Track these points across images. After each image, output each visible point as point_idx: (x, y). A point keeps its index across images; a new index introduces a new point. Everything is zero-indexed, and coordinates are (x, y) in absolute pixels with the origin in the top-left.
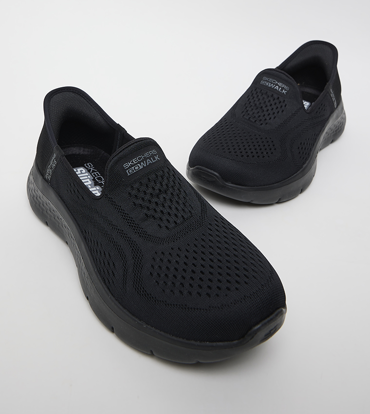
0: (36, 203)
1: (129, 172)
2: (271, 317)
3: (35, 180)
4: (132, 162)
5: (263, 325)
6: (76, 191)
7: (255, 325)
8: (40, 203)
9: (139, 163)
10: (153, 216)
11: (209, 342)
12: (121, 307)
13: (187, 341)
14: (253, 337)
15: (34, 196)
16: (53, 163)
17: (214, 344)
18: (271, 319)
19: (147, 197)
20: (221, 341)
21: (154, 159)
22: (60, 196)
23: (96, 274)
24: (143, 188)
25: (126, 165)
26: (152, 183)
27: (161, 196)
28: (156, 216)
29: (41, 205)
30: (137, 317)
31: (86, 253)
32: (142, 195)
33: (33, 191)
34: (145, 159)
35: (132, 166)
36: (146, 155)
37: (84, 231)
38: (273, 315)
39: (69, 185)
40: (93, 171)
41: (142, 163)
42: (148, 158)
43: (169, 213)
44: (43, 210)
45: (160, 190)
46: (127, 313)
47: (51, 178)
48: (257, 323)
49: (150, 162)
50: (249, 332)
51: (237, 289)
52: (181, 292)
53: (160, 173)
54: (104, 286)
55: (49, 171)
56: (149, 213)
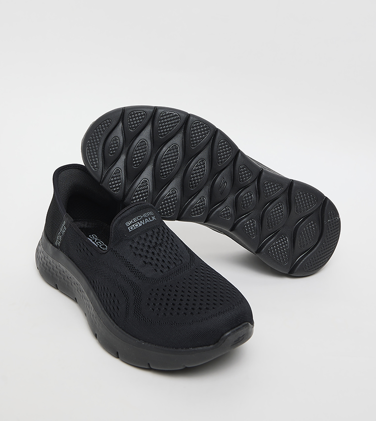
0: (46, 269)
1: (130, 229)
2: (239, 327)
3: (45, 248)
4: (133, 221)
5: (232, 332)
6: (85, 249)
7: (226, 333)
8: (50, 268)
9: (139, 221)
10: (150, 263)
11: (193, 347)
12: (124, 332)
13: (176, 350)
14: (224, 341)
15: (43, 263)
16: (63, 229)
17: (196, 349)
18: (239, 329)
19: (146, 248)
20: (201, 346)
21: (152, 219)
22: (69, 257)
23: (103, 311)
24: (142, 241)
25: (128, 224)
26: (150, 238)
27: (157, 248)
28: (153, 263)
29: (51, 270)
30: (137, 338)
31: (94, 298)
32: (141, 247)
33: (43, 259)
34: (144, 218)
35: (133, 224)
36: (145, 215)
37: (92, 281)
38: (241, 326)
39: (78, 245)
40: (97, 241)
41: (141, 222)
42: (146, 218)
43: (163, 261)
44: (53, 274)
45: (156, 243)
46: (129, 336)
47: (61, 244)
48: (228, 331)
49: (148, 221)
50: (222, 337)
51: (213, 308)
52: (171, 314)
53: (156, 230)
54: (110, 319)
55: (59, 237)
56: (147, 261)
